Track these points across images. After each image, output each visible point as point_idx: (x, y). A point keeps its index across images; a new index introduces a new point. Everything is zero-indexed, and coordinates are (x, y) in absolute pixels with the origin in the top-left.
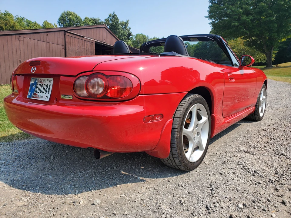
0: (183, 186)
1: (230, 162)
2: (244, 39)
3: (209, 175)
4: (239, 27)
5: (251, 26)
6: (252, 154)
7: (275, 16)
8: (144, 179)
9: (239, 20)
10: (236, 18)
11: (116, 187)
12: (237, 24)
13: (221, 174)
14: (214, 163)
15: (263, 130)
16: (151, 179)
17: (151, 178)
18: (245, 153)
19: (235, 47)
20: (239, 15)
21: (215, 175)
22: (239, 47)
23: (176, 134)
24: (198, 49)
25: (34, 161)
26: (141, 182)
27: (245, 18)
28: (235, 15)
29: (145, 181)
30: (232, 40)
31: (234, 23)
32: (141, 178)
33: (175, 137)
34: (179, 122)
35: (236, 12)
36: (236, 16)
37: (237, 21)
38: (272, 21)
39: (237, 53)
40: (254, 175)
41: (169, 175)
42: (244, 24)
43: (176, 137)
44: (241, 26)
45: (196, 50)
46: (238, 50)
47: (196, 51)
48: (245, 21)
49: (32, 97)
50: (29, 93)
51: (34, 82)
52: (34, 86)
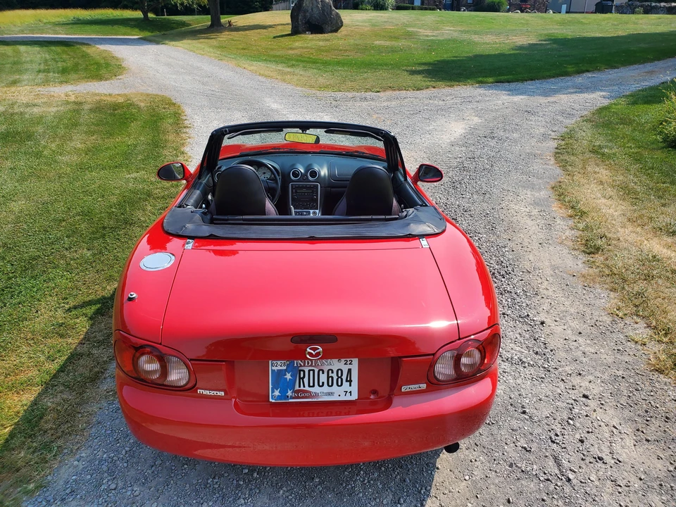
49: (292, 398)
50: (273, 392)
51: (285, 368)
52: (288, 376)
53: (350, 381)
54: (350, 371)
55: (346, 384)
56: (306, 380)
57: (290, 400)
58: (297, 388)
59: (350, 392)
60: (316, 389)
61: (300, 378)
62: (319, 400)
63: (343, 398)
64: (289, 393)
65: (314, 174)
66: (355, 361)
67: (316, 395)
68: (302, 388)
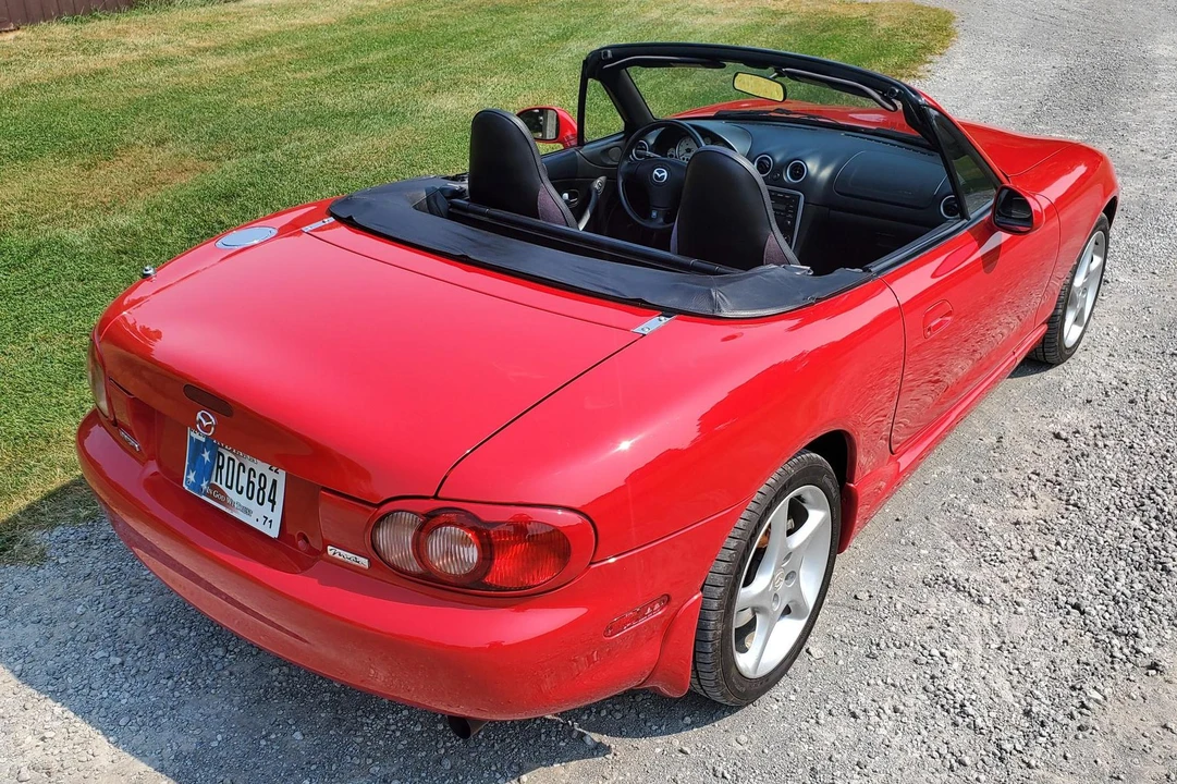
0: (728, 777)
1: (894, 645)
3: (813, 721)
6: (979, 602)
8: (606, 740)
11: (519, 780)
13: (854, 716)
14: (840, 653)
15: (1057, 436)
16: (627, 740)
17: (628, 735)
18: (959, 590)
21: (834, 719)
23: (712, 627)
25: (221, 653)
26: (597, 756)
29: (608, 749)
32: (596, 737)
33: (706, 635)
34: (722, 589)
40: (955, 724)
41: (688, 720)
43: (710, 635)
49: (206, 494)
50: (188, 472)
51: (204, 440)
52: (206, 457)
53: (273, 502)
54: (275, 482)
55: (268, 504)
56: (224, 471)
57: (204, 497)
58: (213, 480)
59: (271, 521)
60: (232, 494)
61: (218, 467)
62: (234, 514)
63: (259, 526)
64: (204, 485)
65: (798, 170)
66: (282, 473)
67: (231, 505)
68: (218, 484)
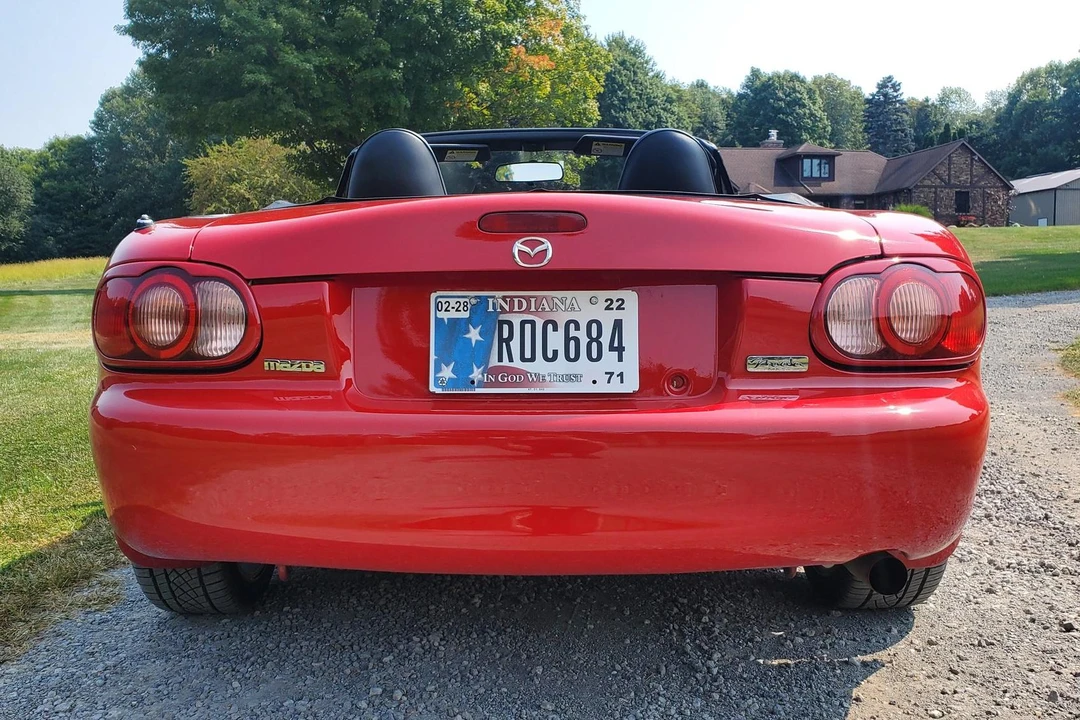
2: (284, 142)
4: (273, 93)
5: (317, 93)
7: (401, 64)
9: (269, 62)
10: (259, 52)
12: (264, 79)
19: (240, 173)
20: (270, 39)
22: (255, 175)
24: (51, 175)
27: (291, 57)
28: (254, 41)
30: (225, 142)
31: (250, 72)
35: (255, 28)
36: (259, 47)
37: (263, 69)
38: (389, 85)
39: (248, 200)
42: (291, 80)
44: (279, 90)
45: (44, 177)
46: (252, 188)
47: (44, 185)
48: (296, 70)
49: (482, 384)
50: (438, 370)
51: (466, 315)
52: (474, 335)
53: (620, 350)
54: (618, 324)
55: (610, 356)
56: (515, 344)
57: (479, 391)
58: (494, 361)
59: (621, 374)
60: (539, 366)
61: (501, 340)
62: (548, 391)
63: (603, 388)
64: (477, 374)
67: (540, 379)
68: (505, 362)
